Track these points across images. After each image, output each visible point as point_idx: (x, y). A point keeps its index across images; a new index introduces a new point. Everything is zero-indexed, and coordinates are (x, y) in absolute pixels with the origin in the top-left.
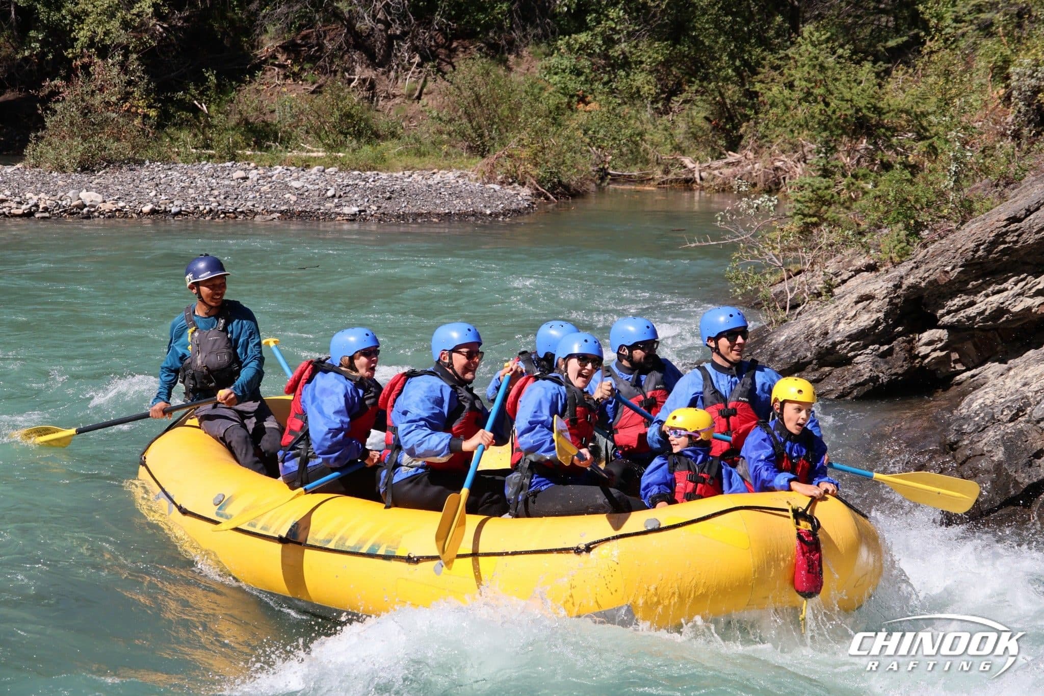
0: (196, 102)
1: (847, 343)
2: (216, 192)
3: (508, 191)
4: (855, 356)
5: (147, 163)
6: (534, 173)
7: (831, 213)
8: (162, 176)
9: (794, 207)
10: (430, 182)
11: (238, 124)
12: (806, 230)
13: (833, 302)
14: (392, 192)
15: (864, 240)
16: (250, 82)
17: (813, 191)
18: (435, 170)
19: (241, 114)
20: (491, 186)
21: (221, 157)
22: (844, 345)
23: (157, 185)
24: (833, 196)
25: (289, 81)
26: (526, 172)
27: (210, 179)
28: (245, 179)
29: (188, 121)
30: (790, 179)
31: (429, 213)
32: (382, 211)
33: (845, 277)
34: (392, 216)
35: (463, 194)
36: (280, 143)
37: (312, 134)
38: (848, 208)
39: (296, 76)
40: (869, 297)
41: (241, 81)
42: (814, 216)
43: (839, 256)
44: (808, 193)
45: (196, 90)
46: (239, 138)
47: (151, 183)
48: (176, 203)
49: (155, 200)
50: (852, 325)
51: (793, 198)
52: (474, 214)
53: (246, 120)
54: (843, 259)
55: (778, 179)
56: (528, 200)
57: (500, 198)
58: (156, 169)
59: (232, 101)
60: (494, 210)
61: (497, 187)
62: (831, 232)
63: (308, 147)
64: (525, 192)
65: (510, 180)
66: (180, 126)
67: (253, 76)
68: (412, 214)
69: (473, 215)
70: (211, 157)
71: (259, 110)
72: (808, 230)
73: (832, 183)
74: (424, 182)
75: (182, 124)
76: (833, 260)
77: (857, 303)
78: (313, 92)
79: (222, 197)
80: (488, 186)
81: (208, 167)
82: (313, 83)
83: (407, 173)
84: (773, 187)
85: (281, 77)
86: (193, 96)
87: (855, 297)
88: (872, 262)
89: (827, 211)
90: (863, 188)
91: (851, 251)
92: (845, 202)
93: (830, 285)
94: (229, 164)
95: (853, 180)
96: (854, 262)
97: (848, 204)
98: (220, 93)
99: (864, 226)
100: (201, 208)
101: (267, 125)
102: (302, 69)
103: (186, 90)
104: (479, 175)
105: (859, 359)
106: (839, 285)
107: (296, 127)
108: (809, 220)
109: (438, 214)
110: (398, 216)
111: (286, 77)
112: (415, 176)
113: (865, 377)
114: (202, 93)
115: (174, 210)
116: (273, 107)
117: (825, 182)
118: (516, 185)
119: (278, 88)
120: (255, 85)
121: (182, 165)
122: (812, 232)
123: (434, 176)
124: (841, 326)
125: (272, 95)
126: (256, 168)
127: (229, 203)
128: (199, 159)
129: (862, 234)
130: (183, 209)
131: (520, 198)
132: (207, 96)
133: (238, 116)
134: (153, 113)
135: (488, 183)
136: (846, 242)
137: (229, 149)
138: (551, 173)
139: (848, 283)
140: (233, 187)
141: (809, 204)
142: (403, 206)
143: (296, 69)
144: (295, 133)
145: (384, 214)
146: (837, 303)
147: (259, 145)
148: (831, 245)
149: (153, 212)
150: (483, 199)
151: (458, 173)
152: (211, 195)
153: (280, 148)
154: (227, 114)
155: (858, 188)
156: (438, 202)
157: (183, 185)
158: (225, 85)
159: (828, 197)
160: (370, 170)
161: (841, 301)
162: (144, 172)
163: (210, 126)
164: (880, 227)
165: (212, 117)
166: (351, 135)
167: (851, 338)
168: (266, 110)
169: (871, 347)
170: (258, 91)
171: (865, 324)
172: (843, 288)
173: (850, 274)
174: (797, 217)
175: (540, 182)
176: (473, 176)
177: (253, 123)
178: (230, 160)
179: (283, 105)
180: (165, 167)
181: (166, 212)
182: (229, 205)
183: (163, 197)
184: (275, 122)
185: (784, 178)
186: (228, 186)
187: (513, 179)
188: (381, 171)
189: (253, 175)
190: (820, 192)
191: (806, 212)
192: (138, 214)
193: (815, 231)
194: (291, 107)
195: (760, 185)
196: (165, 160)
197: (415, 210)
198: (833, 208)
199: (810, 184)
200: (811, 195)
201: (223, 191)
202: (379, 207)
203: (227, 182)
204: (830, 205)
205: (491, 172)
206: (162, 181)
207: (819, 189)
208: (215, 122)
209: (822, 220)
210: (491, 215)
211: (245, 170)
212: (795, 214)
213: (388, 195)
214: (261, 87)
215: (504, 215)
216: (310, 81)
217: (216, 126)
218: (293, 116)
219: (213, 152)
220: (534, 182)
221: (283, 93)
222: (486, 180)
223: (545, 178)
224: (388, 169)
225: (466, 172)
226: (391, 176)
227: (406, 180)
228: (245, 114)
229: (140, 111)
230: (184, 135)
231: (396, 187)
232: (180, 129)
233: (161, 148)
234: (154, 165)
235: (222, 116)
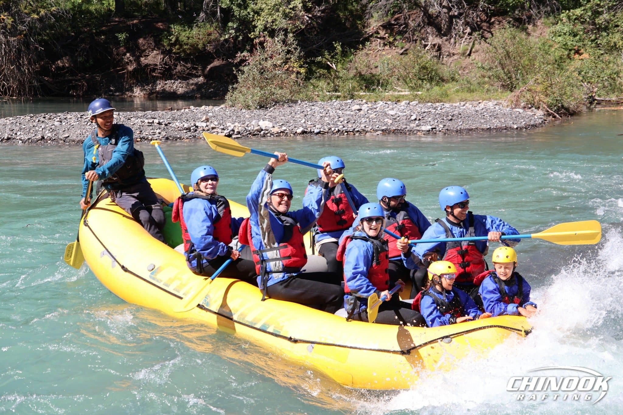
0: (329, 63)
2: (342, 119)
3: (528, 113)
5: (299, 102)
6: (545, 101)
8: (309, 110)
10: (477, 109)
11: (355, 76)
14: (453, 116)
16: (362, 49)
18: (480, 101)
19: (357, 69)
20: (517, 110)
21: (344, 97)
23: (306, 116)
25: (387, 47)
26: (540, 100)
27: (338, 111)
28: (360, 110)
29: (324, 75)
31: (477, 128)
32: (446, 128)
34: (453, 131)
35: (499, 116)
36: (382, 86)
37: (401, 80)
39: (391, 44)
41: (357, 49)
45: (329, 55)
46: (356, 84)
47: (302, 114)
48: (317, 126)
49: (304, 125)
53: (360, 73)
56: (542, 118)
57: (523, 118)
58: (305, 106)
59: (351, 61)
60: (519, 125)
61: (521, 111)
63: (399, 89)
64: (540, 113)
65: (530, 106)
66: (319, 78)
67: (364, 45)
68: (465, 129)
69: (505, 129)
70: (338, 97)
71: (368, 67)
75: (319, 77)
78: (402, 54)
79: (346, 122)
80: (515, 110)
81: (336, 103)
82: (402, 48)
83: (462, 103)
85: (382, 45)
86: (327, 59)
94: (350, 101)
98: (344, 56)
100: (333, 129)
101: (373, 76)
102: (395, 39)
103: (323, 56)
104: (509, 103)
107: (391, 76)
109: (483, 129)
110: (457, 131)
111: (385, 45)
112: (467, 105)
114: (332, 57)
115: (316, 131)
116: (376, 64)
118: (533, 109)
119: (380, 52)
120: (365, 51)
121: (320, 102)
123: (480, 105)
125: (376, 56)
126: (366, 103)
127: (350, 126)
128: (330, 98)
130: (322, 130)
131: (536, 117)
132: (336, 59)
133: (355, 71)
134: (302, 70)
135: (515, 108)
137: (349, 92)
138: (557, 100)
140: (352, 116)
142: (459, 124)
143: (391, 40)
144: (390, 81)
145: (447, 130)
147: (368, 89)
149: (303, 132)
150: (512, 118)
151: (495, 102)
152: (338, 121)
153: (381, 90)
154: (348, 70)
156: (482, 121)
157: (321, 115)
158: (347, 52)
160: (438, 102)
162: (297, 108)
163: (338, 77)
165: (339, 72)
166: (425, 79)
168: (372, 66)
170: (367, 54)
175: (549, 106)
176: (505, 104)
177: (364, 75)
178: (351, 98)
179: (383, 63)
180: (311, 104)
181: (311, 132)
182: (350, 127)
183: (309, 123)
184: (378, 74)
186: (349, 115)
187: (532, 105)
188: (445, 102)
189: (365, 107)
192: (294, 134)
194: (388, 64)
196: (310, 100)
197: (467, 127)
201: (346, 118)
202: (444, 126)
203: (348, 113)
205: (517, 101)
206: (308, 113)
208: (341, 75)
210: (517, 128)
211: (360, 104)
213: (450, 117)
214: (369, 52)
215: (526, 128)
216: (400, 47)
217: (341, 77)
218: (389, 70)
219: (339, 94)
220: (546, 107)
221: (384, 55)
222: (514, 107)
223: (553, 104)
224: (450, 101)
225: (500, 101)
226: (452, 106)
227: (461, 108)
228: (359, 69)
229: (295, 70)
230: (322, 84)
231: (455, 112)
232: (319, 80)
233: (308, 93)
234: (304, 103)
235: (345, 71)
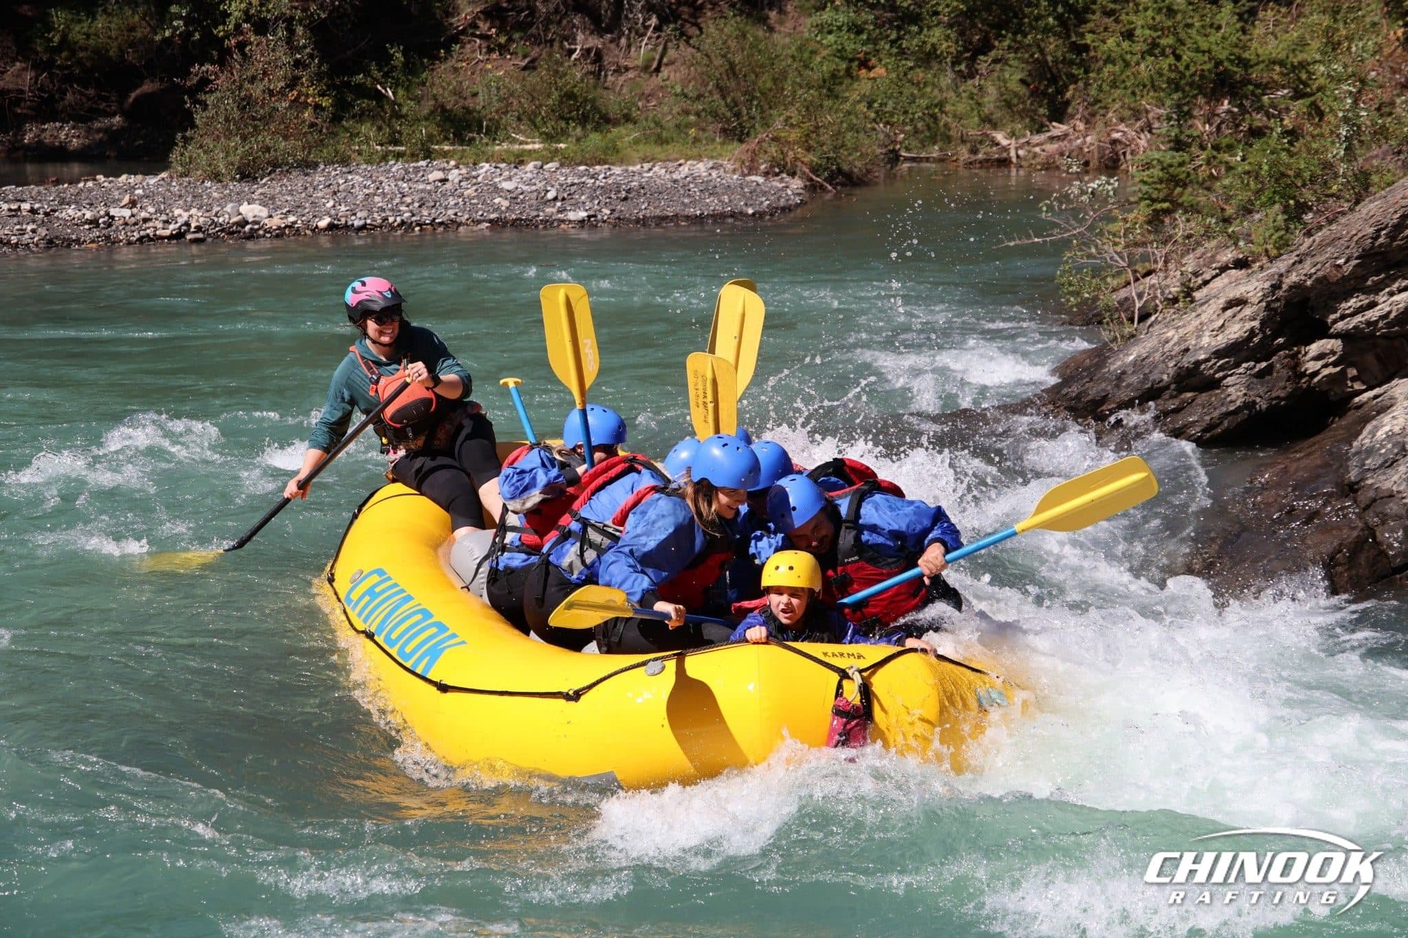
0: (379, 87)
1: (1213, 361)
2: (408, 200)
3: (774, 184)
4: (1225, 377)
5: (322, 166)
6: (806, 160)
7: (1187, 197)
8: (341, 181)
9: (1140, 190)
10: (675, 176)
11: (432, 112)
12: (1155, 220)
13: (1194, 310)
14: (628, 191)
15: (1230, 230)
16: (446, 59)
17: (1162, 169)
18: (682, 161)
19: (436, 100)
20: (753, 178)
21: (413, 155)
22: (1210, 364)
23: (335, 193)
24: (1188, 174)
25: (495, 55)
26: (796, 159)
27: (400, 183)
28: (444, 181)
29: (370, 111)
30: (1132, 154)
31: (676, 216)
32: (616, 215)
33: (1207, 276)
34: (629, 221)
35: (718, 190)
36: (486, 134)
37: (525, 121)
38: (1208, 189)
39: (503, 49)
40: (1240, 302)
41: (434, 58)
42: (1164, 201)
43: (1200, 250)
44: (1156, 172)
45: (379, 71)
46: (434, 130)
47: (326, 190)
48: (359, 215)
49: (333, 212)
50: (1219, 338)
51: (1137, 179)
52: (733, 215)
53: (443, 107)
54: (1204, 254)
55: (1117, 154)
56: (799, 194)
57: (764, 193)
58: (333, 173)
59: (423, 84)
60: (757, 208)
61: (760, 180)
62: (1188, 220)
63: (521, 138)
64: (796, 184)
65: (777, 170)
66: (360, 117)
67: (448, 51)
68: (654, 217)
69: (732, 216)
70: (398, 156)
71: (458, 93)
72: (1158, 219)
73: (1186, 157)
74: (668, 176)
75: (362, 115)
76: (1191, 256)
77: (1224, 309)
78: (525, 68)
79: (416, 205)
80: (749, 178)
81: (397, 167)
82: (525, 57)
83: (647, 166)
84: (1111, 165)
85: (484, 50)
86: (376, 79)
87: (1222, 302)
88: (1241, 256)
89: (1181, 195)
90: (1227, 163)
91: (1214, 243)
92: (1204, 180)
93: (1188, 288)
94: (423, 163)
95: (1215, 153)
96: (1218, 257)
97: (1208, 184)
98: (409, 74)
99: (1230, 211)
100: (391, 220)
101: (468, 111)
102: (510, 40)
103: (367, 73)
104: (737, 165)
105: (1229, 380)
106: (1199, 287)
107: (506, 113)
108: (1158, 206)
109: (687, 217)
110: (638, 221)
111: (490, 50)
112: (656, 169)
113: (1238, 403)
114: (386, 75)
115: (357, 223)
116: (475, 89)
117: (1178, 157)
118: (784, 175)
119: (481, 65)
120: (451, 63)
121: (364, 166)
122: (1163, 222)
123: (681, 169)
124: (1205, 340)
125: (473, 73)
126: (457, 167)
127: (425, 212)
128: (384, 158)
129: (1227, 221)
130: (369, 221)
131: (789, 192)
132: (393, 78)
133: (432, 102)
134: (326, 102)
135: (749, 174)
136: (1208, 234)
137: (423, 144)
138: (828, 158)
139: (1211, 285)
140: (429, 192)
141: (1159, 186)
142: (643, 208)
143: (503, 40)
144: (503, 121)
145: (619, 218)
146: (1199, 311)
147: (460, 139)
148: (1189, 237)
149: (331, 227)
150: (743, 195)
151: (711, 164)
152: (402, 203)
153: (485, 140)
154: (418, 100)
155: (1221, 162)
156: (686, 201)
157: (367, 191)
158: (414, 64)
159: (1183, 176)
160: (599, 163)
161: (1204, 307)
162: (318, 178)
163: (398, 116)
164: (1250, 212)
165: (400, 105)
166: (574, 120)
167: (1219, 354)
168: (467, 93)
169: (1244, 365)
170: (456, 70)
171: (1236, 336)
172: (1205, 290)
173: (1214, 273)
174: (1143, 204)
175: (814, 170)
176: (730, 167)
177: (451, 110)
178: (424, 159)
179: (488, 86)
180: (345, 170)
181: (347, 227)
182: (426, 215)
183: (343, 208)
184: (478, 108)
185: (1124, 154)
186: (422, 191)
187: (780, 168)
188: (613, 164)
189: (454, 175)
190: (1171, 170)
191: (1154, 196)
192: (313, 231)
193: (1167, 220)
194: (498, 88)
195: (1094, 163)
196: (345, 161)
197: (658, 212)
198: (1189, 189)
199: (1159, 161)
200: (1161, 174)
201: (416, 198)
202: (613, 211)
203: (421, 186)
204: (1185, 186)
205: (752, 161)
206: (341, 188)
207: (1171, 166)
208: (404, 111)
209: (1176, 205)
210: (754, 214)
211: (443, 170)
212: (1141, 199)
213: (623, 194)
214: (459, 65)
215: (770, 214)
216: (520, 55)
217: (406, 116)
218: (500, 100)
219: (403, 148)
220: (808, 171)
221: (487, 71)
222: (746, 171)
223: (821, 165)
224: (622, 162)
225: (720, 162)
226: (627, 171)
227: (645, 175)
228: (440, 99)
229: (309, 100)
230: (366, 129)
231: (633, 184)
232: (361, 122)
233: (338, 147)
234: (330, 169)
235: (412, 103)
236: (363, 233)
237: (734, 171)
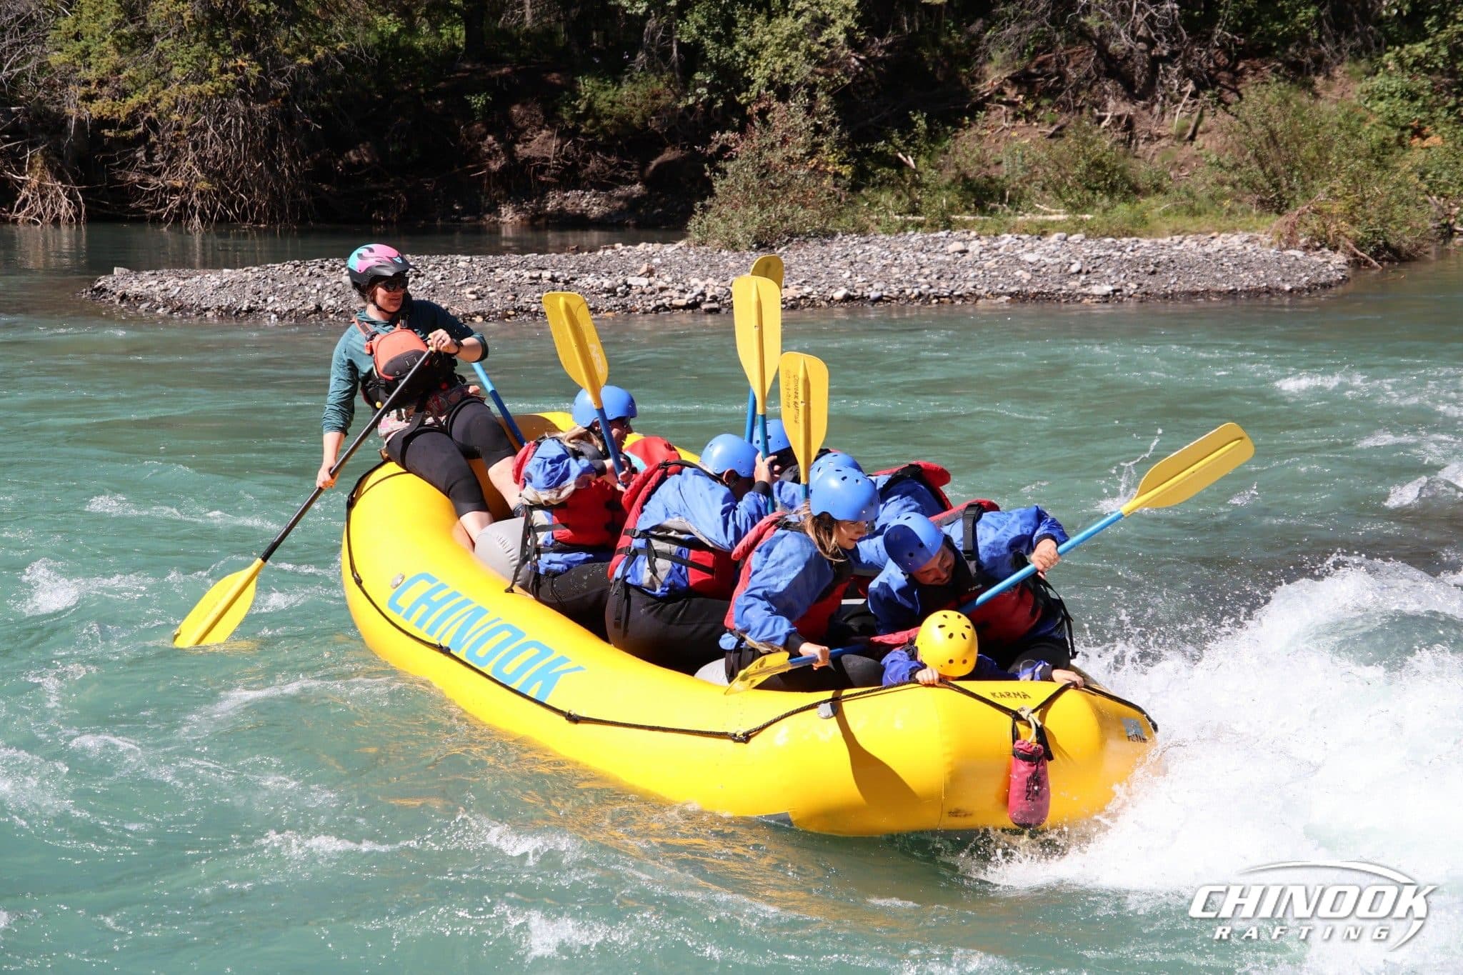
0: (900, 155)
2: (926, 271)
3: (1314, 258)
5: (840, 236)
6: (1350, 233)
8: (858, 252)
10: (1208, 249)
11: (954, 181)
14: (1157, 265)
16: (970, 126)
18: (1215, 234)
19: (958, 168)
20: (1292, 252)
21: (932, 225)
23: (852, 264)
25: (1021, 123)
26: (1339, 232)
27: (919, 254)
28: (964, 252)
29: (889, 179)
31: (1207, 291)
32: (1143, 289)
34: (1157, 296)
35: (1253, 264)
36: (1009, 204)
37: (1049, 188)
39: (1029, 116)
41: (958, 125)
45: (901, 138)
46: (955, 199)
47: (844, 261)
48: (876, 286)
49: (849, 283)
52: (1269, 291)
53: (965, 176)
56: (1341, 270)
57: (1303, 269)
58: (851, 243)
59: (946, 152)
60: (1295, 284)
61: (1300, 254)
63: (1044, 208)
64: (1339, 259)
65: (1318, 244)
66: (881, 185)
67: (973, 118)
68: (1184, 292)
69: (1267, 292)
70: (919, 225)
71: (980, 161)
74: (1200, 250)
75: (881, 184)
78: (1051, 136)
79: (935, 276)
80: (1286, 253)
81: (916, 238)
82: (1052, 124)
83: (1177, 238)
85: (1010, 117)
86: (897, 147)
94: (943, 234)
98: (932, 141)
100: (908, 292)
101: (992, 181)
102: (1038, 107)
103: (889, 140)
104: (1275, 239)
107: (1029, 183)
109: (1219, 293)
110: (1166, 296)
111: (1016, 118)
112: (1186, 242)
114: (908, 143)
115: (874, 295)
116: (999, 157)
118: (1326, 250)
119: (1006, 133)
120: (975, 130)
121: (883, 236)
123: (1214, 242)
125: (997, 141)
126: (978, 238)
127: (943, 284)
128: (903, 228)
130: (885, 293)
131: (1331, 268)
132: (915, 146)
133: (954, 171)
134: (846, 171)
135: (1287, 248)
137: (943, 214)
138: (1374, 232)
140: (948, 264)
142: (1172, 282)
143: (1030, 107)
144: (1027, 192)
145: (1146, 293)
147: (981, 208)
149: (847, 298)
150: (1281, 270)
151: (1246, 237)
152: (920, 274)
153: (1008, 210)
154: (939, 168)
156: (1219, 275)
157: (884, 262)
158: (937, 131)
160: (1126, 235)
162: (835, 248)
163: (918, 184)
165: (920, 173)
166: (1099, 188)
168: (990, 162)
170: (980, 137)
175: (1358, 244)
176: (1266, 240)
177: (973, 180)
178: (945, 229)
179: (1013, 155)
180: (862, 239)
181: (862, 298)
182: (944, 287)
183: (860, 279)
184: (1002, 177)
186: (942, 262)
187: (1323, 242)
188: (1140, 236)
189: (974, 247)
192: (828, 302)
194: (1023, 157)
196: (862, 231)
197: (1188, 287)
201: (935, 270)
202: (1140, 285)
203: (940, 257)
205: (1291, 234)
206: (858, 259)
208: (925, 180)
210: (1291, 291)
211: (964, 240)
213: (1152, 268)
214: (984, 132)
215: (1309, 290)
216: (1047, 122)
217: (927, 185)
218: (1025, 169)
219: (922, 218)
220: (1351, 245)
221: (1012, 139)
222: (1284, 245)
223: (1366, 240)
224: (1150, 234)
225: (1256, 235)
226: (1156, 243)
227: (1175, 248)
228: (963, 168)
229: (829, 169)
230: (886, 198)
231: (1162, 257)
232: (880, 190)
233: (857, 216)
234: (847, 238)
235: (934, 172)
236: (881, 304)
237: (1271, 244)
